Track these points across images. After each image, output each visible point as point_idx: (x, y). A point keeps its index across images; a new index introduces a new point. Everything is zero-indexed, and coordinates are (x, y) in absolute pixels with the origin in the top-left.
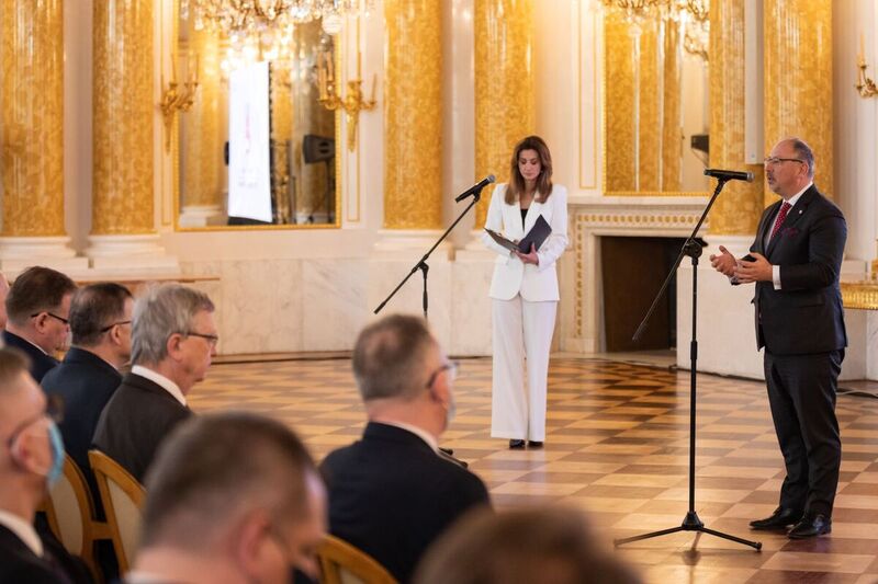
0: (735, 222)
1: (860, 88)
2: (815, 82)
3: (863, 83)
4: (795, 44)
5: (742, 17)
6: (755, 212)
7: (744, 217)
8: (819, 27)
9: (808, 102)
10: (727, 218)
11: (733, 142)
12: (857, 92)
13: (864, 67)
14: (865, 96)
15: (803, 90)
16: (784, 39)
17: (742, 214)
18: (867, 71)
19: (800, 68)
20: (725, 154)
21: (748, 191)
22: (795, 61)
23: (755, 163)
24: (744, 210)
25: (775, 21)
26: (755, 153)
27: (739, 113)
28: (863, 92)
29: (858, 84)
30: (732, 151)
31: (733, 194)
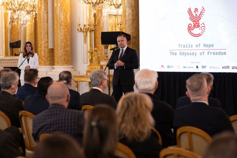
0: (46, 62)
1: (78, 30)
2: (67, 28)
3: (79, 28)
4: (62, 20)
5: (47, 13)
6: (50, 60)
7: (48, 61)
8: (68, 15)
9: (66, 33)
10: (44, 62)
11: (45, 43)
12: (77, 31)
13: (80, 25)
14: (79, 32)
15: (65, 30)
16: (60, 18)
17: (47, 61)
18: (80, 26)
19: (64, 25)
20: (43, 46)
21: (49, 55)
22: (63, 23)
23: (52, 48)
24: (48, 60)
25: (58, 14)
26: (52, 46)
27: (46, 36)
28: (79, 31)
29: (77, 29)
30: (45, 45)
31: (45, 56)
